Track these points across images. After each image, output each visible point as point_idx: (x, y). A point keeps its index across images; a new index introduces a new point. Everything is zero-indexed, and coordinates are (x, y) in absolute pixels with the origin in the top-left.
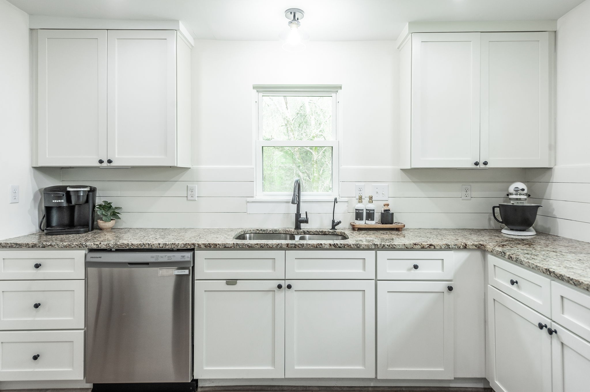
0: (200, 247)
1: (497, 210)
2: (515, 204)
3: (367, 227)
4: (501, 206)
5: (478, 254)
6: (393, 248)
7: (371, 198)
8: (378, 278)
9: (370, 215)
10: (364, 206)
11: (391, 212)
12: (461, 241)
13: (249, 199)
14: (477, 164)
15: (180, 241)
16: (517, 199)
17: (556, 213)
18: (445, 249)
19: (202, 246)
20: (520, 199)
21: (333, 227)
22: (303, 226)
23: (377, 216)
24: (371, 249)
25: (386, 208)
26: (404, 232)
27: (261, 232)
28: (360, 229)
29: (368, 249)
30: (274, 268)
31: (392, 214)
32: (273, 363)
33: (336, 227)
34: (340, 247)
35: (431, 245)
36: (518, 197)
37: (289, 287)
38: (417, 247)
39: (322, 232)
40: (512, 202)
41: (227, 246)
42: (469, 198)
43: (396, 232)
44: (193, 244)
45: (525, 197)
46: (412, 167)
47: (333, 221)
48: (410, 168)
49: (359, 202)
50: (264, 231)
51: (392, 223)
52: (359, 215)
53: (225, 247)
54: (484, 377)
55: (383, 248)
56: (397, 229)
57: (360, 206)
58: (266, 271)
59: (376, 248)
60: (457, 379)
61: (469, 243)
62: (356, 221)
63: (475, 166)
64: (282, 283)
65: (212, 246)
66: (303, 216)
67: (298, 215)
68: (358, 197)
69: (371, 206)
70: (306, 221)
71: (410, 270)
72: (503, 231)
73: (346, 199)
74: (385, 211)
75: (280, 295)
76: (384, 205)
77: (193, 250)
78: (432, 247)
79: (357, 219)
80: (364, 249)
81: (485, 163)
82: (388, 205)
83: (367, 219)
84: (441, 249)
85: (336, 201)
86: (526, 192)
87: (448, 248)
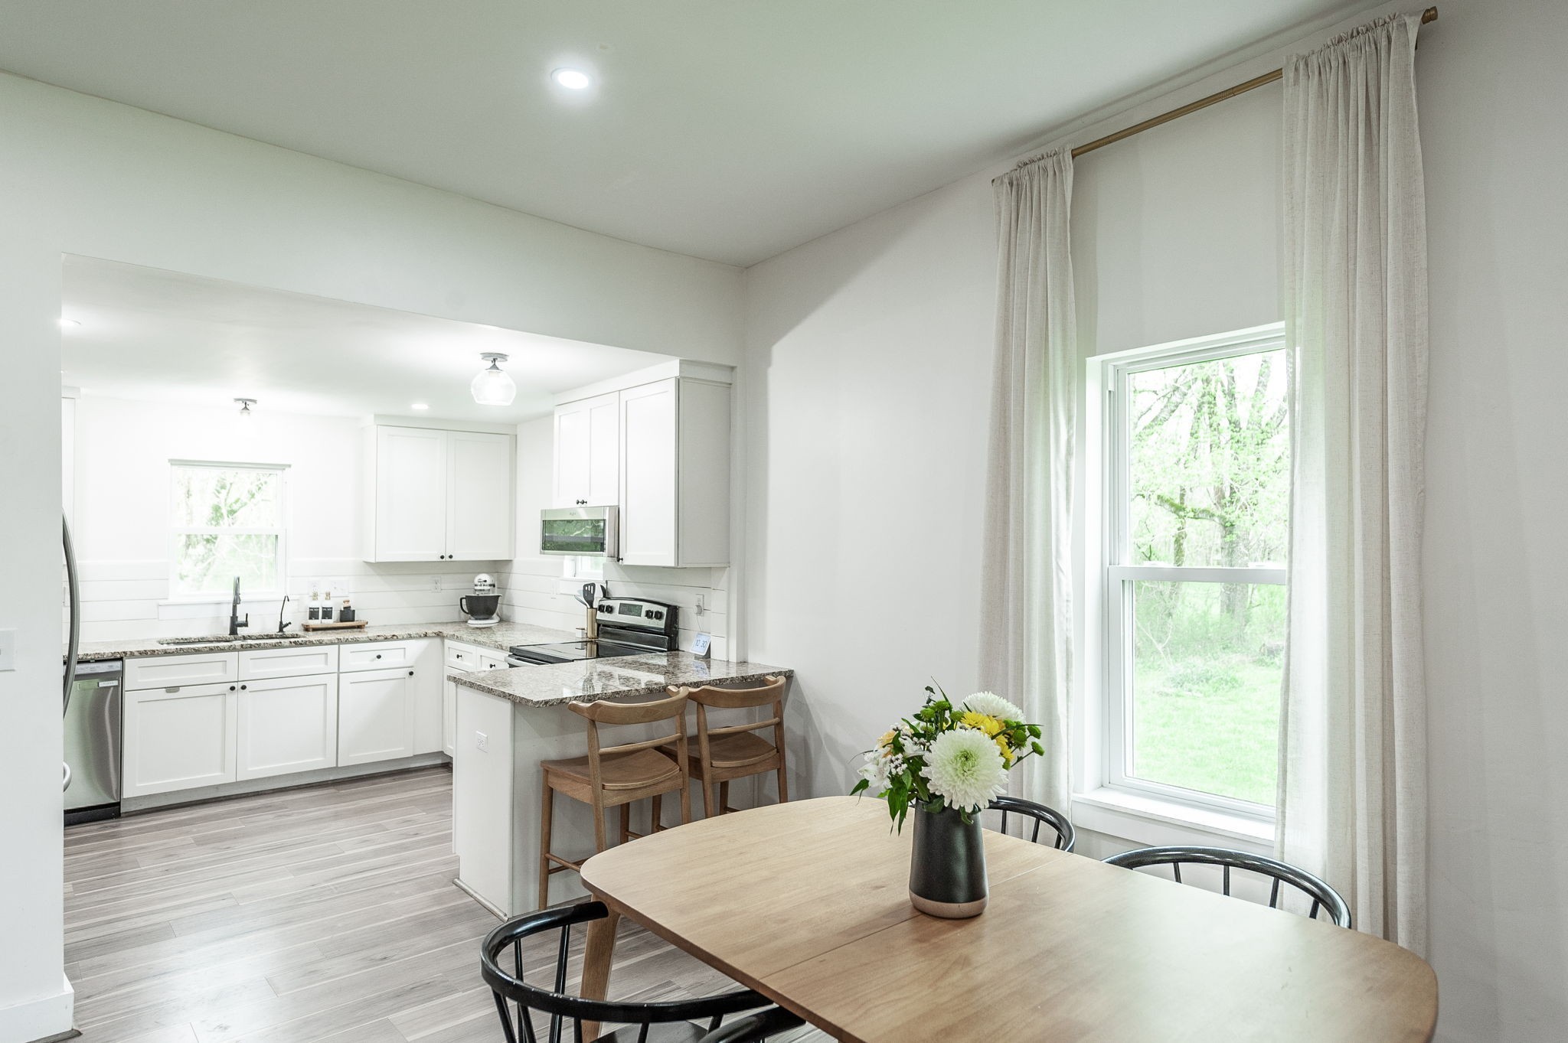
0: (132, 655)
1: (464, 601)
2: (481, 595)
3: (324, 626)
4: (467, 598)
5: (438, 641)
6: (356, 641)
7: (328, 594)
8: (341, 671)
9: (327, 614)
10: (320, 604)
11: (352, 609)
12: (423, 631)
13: (162, 602)
14: (442, 557)
15: (107, 651)
16: (481, 590)
17: (515, 602)
18: (407, 639)
19: (136, 654)
20: (484, 590)
21: (281, 630)
22: (241, 631)
23: (336, 615)
24: (335, 644)
25: (346, 605)
26: (366, 630)
27: (182, 641)
28: (315, 630)
29: (332, 643)
30: (225, 670)
31: (354, 611)
32: (223, 769)
33: (284, 630)
34: (301, 644)
35: (394, 636)
36: (482, 588)
37: (244, 688)
38: (380, 638)
39: (267, 635)
40: (477, 593)
41: (168, 651)
42: (439, 590)
43: (359, 630)
44: (124, 652)
45: (489, 588)
46: (377, 561)
47: (281, 623)
48: (374, 562)
49: (314, 599)
50: (186, 639)
51: (353, 620)
52: (313, 614)
53: (166, 653)
54: (440, 750)
55: (347, 641)
56: (359, 627)
57: (315, 604)
58: (217, 675)
59: (340, 642)
60: (416, 757)
61: (429, 632)
62: (311, 621)
63: (441, 560)
64: (235, 685)
65: (149, 653)
66: (241, 619)
67: (234, 618)
68: (312, 594)
69: (328, 604)
70: (246, 625)
71: (373, 660)
72: (470, 622)
73: (298, 597)
74: (344, 608)
75: (232, 697)
76: (344, 602)
77: (121, 659)
78: (395, 637)
79: (310, 618)
80: (326, 644)
81: (451, 557)
82: (348, 601)
83: (323, 618)
84: (403, 639)
85: (287, 599)
86: (488, 582)
87: (410, 637)
